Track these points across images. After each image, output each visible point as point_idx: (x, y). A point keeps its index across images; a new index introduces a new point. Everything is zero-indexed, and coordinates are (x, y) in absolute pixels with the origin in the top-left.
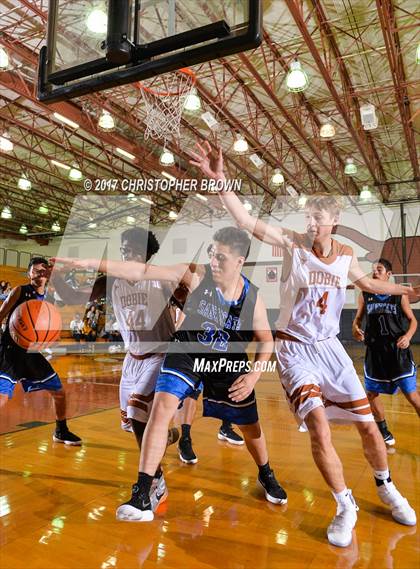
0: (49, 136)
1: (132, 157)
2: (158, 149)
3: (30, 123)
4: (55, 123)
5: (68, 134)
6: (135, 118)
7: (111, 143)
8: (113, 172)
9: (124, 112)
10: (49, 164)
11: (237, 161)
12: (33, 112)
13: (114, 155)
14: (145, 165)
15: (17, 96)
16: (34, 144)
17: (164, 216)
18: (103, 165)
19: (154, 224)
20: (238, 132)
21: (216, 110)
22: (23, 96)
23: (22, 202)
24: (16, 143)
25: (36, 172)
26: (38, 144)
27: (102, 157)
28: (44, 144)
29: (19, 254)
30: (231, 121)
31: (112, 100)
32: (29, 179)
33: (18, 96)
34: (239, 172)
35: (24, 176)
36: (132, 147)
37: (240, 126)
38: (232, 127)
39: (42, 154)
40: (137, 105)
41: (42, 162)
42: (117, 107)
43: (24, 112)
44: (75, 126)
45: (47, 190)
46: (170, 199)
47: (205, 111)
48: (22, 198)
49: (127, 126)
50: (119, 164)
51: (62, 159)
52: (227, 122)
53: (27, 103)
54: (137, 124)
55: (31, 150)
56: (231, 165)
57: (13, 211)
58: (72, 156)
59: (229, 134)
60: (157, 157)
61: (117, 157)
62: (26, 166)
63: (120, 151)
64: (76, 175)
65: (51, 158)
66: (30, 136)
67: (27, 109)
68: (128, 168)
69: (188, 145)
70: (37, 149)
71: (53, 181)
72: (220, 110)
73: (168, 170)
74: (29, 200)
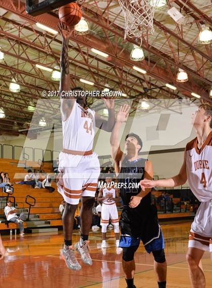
0: (33, 43)
1: (105, 55)
2: (128, 46)
3: (16, 34)
4: (37, 32)
5: (49, 40)
6: (106, 20)
7: (86, 45)
8: (89, 71)
9: (97, 15)
10: (34, 68)
11: (203, 50)
12: (18, 24)
13: (90, 55)
14: (117, 61)
15: (4, 11)
16: (21, 52)
18: (81, 65)
20: (202, 23)
21: (181, 5)
22: (10, 11)
23: (13, 103)
24: (6, 53)
25: (23, 76)
26: (24, 51)
27: (79, 58)
28: (29, 51)
29: (13, 148)
30: (196, 14)
31: (85, 6)
32: (18, 82)
33: (6, 11)
34: (205, 60)
35: (13, 80)
36: (105, 47)
37: (205, 17)
38: (196, 18)
39: (28, 60)
40: (108, 8)
41: (28, 67)
42: (90, 11)
43: (11, 25)
44: (55, 32)
45: (33, 91)
46: (142, 90)
47: (170, 7)
48: (12, 99)
49: (100, 28)
50: (94, 63)
51: (45, 63)
52: (192, 15)
53: (13, 17)
54: (109, 25)
55: (19, 57)
56: (198, 55)
57: (6, 111)
58: (53, 60)
59: (194, 25)
60: (128, 53)
61: (92, 57)
62: (15, 72)
63: (94, 51)
64: (57, 76)
65: (35, 63)
66: (17, 46)
67: (14, 22)
68: (102, 66)
69: (156, 40)
70: (24, 56)
71: (38, 82)
72: (185, 4)
73: (139, 64)
74: (19, 100)
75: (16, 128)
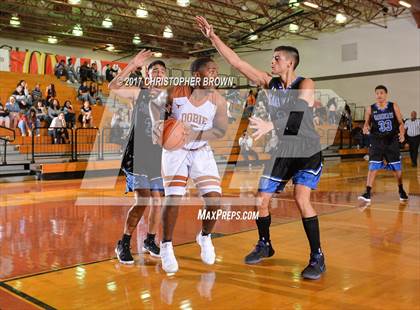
17: (330, 20)
19: (320, 30)
23: (182, 20)
48: (181, 15)
57: (174, 29)
74: (188, 17)
75: (185, 49)
